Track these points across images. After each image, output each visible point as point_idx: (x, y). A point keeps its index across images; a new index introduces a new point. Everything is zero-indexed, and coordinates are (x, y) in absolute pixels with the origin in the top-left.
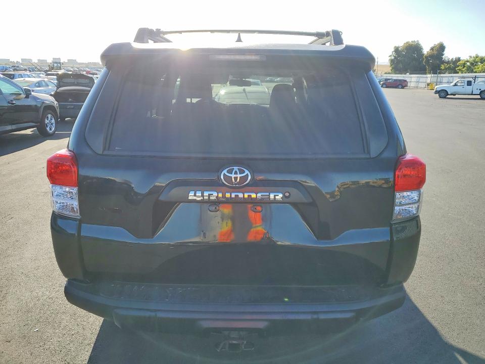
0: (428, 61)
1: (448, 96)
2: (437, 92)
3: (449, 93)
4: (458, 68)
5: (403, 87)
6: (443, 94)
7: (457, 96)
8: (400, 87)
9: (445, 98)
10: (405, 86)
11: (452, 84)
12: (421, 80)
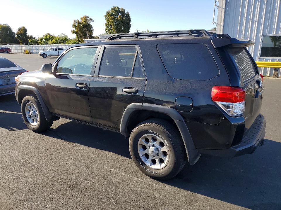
0: (18, 36)
1: (47, 57)
2: (41, 55)
3: (48, 55)
4: (39, 42)
5: (8, 53)
6: (44, 56)
7: (51, 57)
8: (6, 52)
9: (46, 58)
10: (9, 52)
11: (48, 50)
12: (19, 48)
